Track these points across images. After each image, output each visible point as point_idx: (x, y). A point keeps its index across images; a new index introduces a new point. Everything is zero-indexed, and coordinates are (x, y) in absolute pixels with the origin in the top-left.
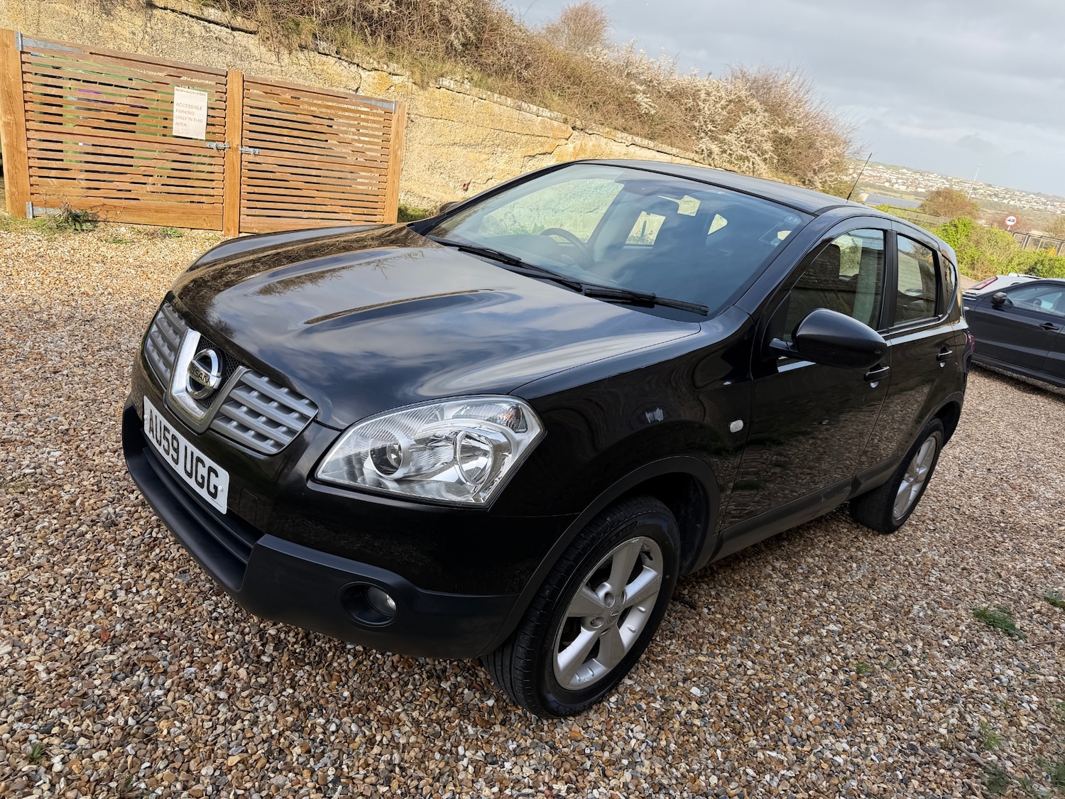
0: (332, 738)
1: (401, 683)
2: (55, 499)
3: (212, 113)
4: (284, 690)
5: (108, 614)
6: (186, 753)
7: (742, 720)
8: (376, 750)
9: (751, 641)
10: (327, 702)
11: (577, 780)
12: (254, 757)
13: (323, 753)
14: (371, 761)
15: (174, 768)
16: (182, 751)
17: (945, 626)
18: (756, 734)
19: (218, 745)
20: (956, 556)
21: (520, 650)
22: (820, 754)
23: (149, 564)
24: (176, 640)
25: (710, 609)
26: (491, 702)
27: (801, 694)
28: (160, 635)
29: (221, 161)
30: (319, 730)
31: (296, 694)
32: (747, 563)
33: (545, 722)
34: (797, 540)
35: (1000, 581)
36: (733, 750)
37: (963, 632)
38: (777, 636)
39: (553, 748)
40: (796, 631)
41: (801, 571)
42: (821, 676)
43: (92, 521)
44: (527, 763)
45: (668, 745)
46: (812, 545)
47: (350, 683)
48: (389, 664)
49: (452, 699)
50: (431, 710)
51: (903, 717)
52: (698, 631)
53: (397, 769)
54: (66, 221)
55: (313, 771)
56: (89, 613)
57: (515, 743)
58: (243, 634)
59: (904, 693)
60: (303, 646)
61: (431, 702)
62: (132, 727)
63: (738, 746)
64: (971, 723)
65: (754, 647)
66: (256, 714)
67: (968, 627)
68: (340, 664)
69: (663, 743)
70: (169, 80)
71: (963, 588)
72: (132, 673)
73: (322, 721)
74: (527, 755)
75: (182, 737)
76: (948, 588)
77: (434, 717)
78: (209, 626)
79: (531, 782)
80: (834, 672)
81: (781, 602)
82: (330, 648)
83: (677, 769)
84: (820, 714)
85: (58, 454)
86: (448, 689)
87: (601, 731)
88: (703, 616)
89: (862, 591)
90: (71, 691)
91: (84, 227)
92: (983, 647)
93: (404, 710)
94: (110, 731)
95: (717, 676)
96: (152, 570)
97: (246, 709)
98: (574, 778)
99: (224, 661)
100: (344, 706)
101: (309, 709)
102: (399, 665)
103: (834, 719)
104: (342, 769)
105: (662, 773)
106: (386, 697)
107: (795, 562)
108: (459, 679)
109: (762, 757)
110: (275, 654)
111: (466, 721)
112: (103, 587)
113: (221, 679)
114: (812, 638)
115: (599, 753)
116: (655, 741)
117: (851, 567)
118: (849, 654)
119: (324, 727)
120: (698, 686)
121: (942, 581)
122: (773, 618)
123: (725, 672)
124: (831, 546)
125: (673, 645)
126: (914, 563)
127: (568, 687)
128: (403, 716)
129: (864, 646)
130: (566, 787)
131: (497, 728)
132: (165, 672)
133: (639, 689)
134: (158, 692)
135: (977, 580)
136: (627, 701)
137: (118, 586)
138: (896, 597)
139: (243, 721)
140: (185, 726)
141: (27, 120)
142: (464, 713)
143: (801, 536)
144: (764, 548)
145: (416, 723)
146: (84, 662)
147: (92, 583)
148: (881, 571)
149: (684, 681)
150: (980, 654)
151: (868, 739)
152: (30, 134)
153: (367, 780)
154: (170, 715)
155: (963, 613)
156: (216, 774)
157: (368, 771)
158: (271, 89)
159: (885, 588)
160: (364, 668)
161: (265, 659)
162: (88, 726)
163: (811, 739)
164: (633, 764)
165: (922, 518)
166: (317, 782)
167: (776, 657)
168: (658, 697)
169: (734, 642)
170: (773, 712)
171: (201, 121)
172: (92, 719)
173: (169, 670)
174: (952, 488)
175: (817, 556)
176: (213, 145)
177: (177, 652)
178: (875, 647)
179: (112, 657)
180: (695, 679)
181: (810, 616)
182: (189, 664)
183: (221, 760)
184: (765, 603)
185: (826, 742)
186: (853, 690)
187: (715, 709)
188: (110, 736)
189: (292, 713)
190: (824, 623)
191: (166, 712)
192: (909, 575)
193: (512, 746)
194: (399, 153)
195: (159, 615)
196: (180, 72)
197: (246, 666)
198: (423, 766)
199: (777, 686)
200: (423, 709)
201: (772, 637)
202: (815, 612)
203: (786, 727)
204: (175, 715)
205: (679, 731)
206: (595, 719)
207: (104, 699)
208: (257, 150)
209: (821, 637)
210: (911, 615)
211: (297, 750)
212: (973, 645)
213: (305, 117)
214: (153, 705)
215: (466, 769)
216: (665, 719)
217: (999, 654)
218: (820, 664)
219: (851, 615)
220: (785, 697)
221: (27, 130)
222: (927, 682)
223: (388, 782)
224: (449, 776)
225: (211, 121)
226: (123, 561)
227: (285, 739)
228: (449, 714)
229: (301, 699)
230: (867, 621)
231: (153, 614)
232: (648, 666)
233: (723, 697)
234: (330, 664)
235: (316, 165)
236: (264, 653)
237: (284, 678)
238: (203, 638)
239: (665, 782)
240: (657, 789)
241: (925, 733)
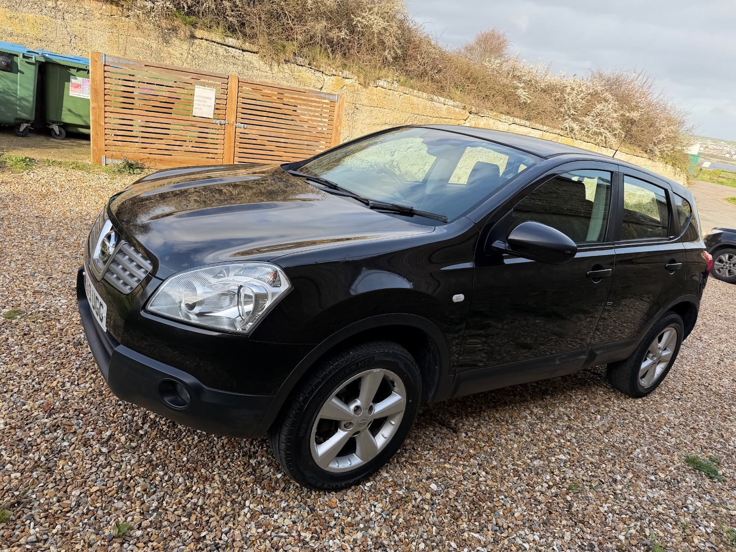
0: (164, 484)
1: (224, 457)
2: (51, 327)
3: (218, 101)
4: (146, 452)
5: (55, 396)
6: (68, 481)
7: (462, 510)
8: (190, 495)
9: (491, 459)
10: (171, 463)
11: (321, 533)
12: (109, 489)
13: (155, 492)
14: (183, 501)
15: (58, 489)
16: (66, 479)
17: (658, 466)
18: (470, 521)
19: (90, 479)
20: (690, 419)
21: (283, 436)
22: (513, 540)
23: (92, 369)
24: (90, 414)
25: (467, 434)
26: (279, 476)
27: (515, 498)
28: (80, 411)
29: (222, 132)
30: (158, 478)
31: (153, 455)
32: (511, 407)
33: (314, 493)
34: (559, 396)
35: (721, 440)
36: (446, 528)
37: (671, 471)
38: (513, 458)
39: (312, 510)
40: (531, 456)
41: (552, 416)
42: (537, 488)
43: (68, 341)
44: (290, 517)
45: (397, 519)
46: (570, 400)
47: (190, 453)
48: (220, 444)
49: (254, 470)
50: (237, 476)
51: (593, 524)
52: (452, 448)
53: (199, 508)
54: (125, 167)
55: (143, 503)
56: (44, 394)
57: (286, 503)
58: (133, 415)
59: (600, 508)
60: (168, 427)
61: (239, 471)
62: (42, 462)
63: (453, 527)
64: (648, 534)
65: (492, 463)
66: (121, 464)
67: (678, 469)
68: (188, 441)
69: (394, 517)
70: (192, 81)
71: (685, 441)
72: (55, 430)
73: (161, 473)
74: (292, 512)
75: (70, 471)
76: (672, 440)
77: (237, 480)
78: (113, 409)
79: (287, 529)
80: (549, 487)
81: (528, 435)
82: (185, 430)
83: (398, 535)
84: (525, 513)
85: (64, 301)
86: (254, 464)
87: (351, 504)
88: (460, 438)
89: (596, 435)
90: (14, 437)
91: (135, 172)
92: (684, 484)
93: (218, 473)
94: (28, 462)
95: (454, 479)
96: (93, 373)
97: (116, 460)
98: (319, 531)
99: (113, 430)
100: (179, 466)
101: (157, 465)
102: (227, 445)
103: (535, 518)
104: (162, 504)
105: (386, 536)
106: (210, 464)
107: (550, 410)
108: (264, 459)
109: (467, 536)
110: (149, 430)
111: (258, 485)
112: (58, 380)
113: (108, 440)
114: (542, 462)
115: (344, 518)
116: (388, 515)
117: (596, 418)
118: (567, 476)
119: (162, 478)
120: (437, 484)
121: (668, 434)
122: (516, 446)
123: (462, 476)
124: (585, 402)
125: (429, 455)
126: (650, 420)
127: (326, 469)
128: (216, 477)
129: (582, 472)
130: (311, 535)
131: (277, 493)
132: (75, 433)
133: (391, 480)
134: (66, 444)
135: (701, 437)
136: (378, 486)
137: (67, 380)
138: (624, 442)
139: (112, 467)
140: (74, 465)
141: (105, 106)
142: (258, 481)
143: (563, 393)
144: (529, 398)
145: (224, 482)
146: (28, 422)
147: (52, 376)
148: (619, 423)
149: (428, 478)
150: (679, 489)
151: (556, 535)
152: (107, 114)
153: (176, 513)
154: (67, 457)
155: (676, 458)
156: (81, 496)
157: (178, 507)
158: (256, 87)
159: (618, 435)
160: (203, 445)
161: (141, 432)
162: (16, 458)
163: (509, 529)
164: (366, 528)
165: (672, 390)
166: (142, 509)
167: (506, 471)
168: (404, 487)
169: (478, 458)
170: (489, 508)
171: (211, 107)
172: (20, 454)
173: (78, 431)
174: (708, 371)
175: (570, 408)
176: (218, 122)
177: (87, 422)
178: (590, 474)
179: (46, 420)
180: (435, 479)
181: (547, 447)
182: (92, 430)
183: (89, 488)
184: (513, 434)
185: (522, 532)
186: (559, 501)
187: (444, 500)
188: (26, 465)
189: (145, 466)
190: (556, 453)
191: (66, 456)
192: (643, 428)
193: (283, 504)
194: (339, 128)
195: (86, 399)
196: (199, 76)
197: (127, 434)
198: (216, 509)
199: (499, 491)
200: (232, 474)
201: (510, 458)
202: (552, 445)
203: (494, 519)
204: (71, 458)
205: (411, 511)
206: (350, 496)
207: (32, 444)
208: (246, 126)
209: (550, 462)
210: (631, 456)
211: (139, 489)
212: (676, 481)
213: (278, 104)
214: (60, 451)
215: (245, 515)
216: (403, 502)
217: (696, 490)
218: (539, 480)
219: (581, 450)
220: (502, 499)
221: (105, 112)
222: (623, 502)
223: (189, 516)
224: (231, 517)
225: (218, 106)
226: (77, 366)
227: (134, 481)
228: (248, 479)
229: (154, 459)
230: (592, 455)
231: (82, 398)
232: (405, 466)
233: (453, 493)
234: (182, 440)
235: (284, 135)
236: (142, 428)
237: (148, 445)
238: (107, 416)
239: (386, 542)
240: (378, 547)
241: (607, 537)
